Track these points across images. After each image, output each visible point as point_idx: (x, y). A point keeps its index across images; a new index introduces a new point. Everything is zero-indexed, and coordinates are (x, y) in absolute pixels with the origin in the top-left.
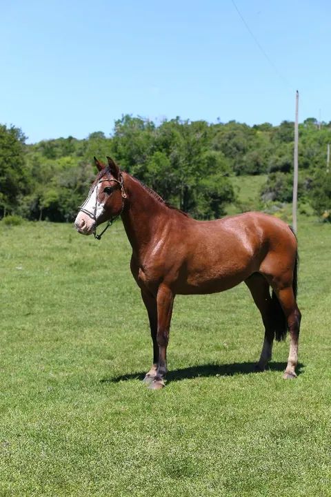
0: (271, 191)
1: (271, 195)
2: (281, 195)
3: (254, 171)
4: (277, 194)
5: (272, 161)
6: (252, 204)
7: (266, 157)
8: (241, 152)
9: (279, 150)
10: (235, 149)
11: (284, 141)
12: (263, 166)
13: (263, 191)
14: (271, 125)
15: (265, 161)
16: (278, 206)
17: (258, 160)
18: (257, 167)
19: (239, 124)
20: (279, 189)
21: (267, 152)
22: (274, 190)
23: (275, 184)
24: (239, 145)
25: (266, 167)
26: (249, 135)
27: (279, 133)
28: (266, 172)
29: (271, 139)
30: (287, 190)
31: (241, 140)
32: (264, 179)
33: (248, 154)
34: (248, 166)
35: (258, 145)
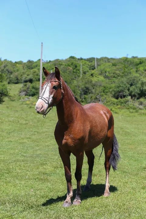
0: (24, 91)
1: (24, 93)
2: (29, 93)
3: (16, 82)
4: (27, 92)
5: (24, 78)
6: (15, 97)
7: (21, 76)
8: (10, 73)
9: (27, 73)
10: (7, 72)
11: (29, 69)
12: (20, 80)
13: (20, 91)
14: (23, 62)
15: (21, 77)
16: (27, 98)
17: (18, 77)
18: (17, 80)
19: (8, 61)
20: (28, 90)
21: (22, 73)
22: (26, 91)
23: (26, 88)
24: (9, 70)
25: (22, 80)
26: (13, 66)
27: (26, 65)
28: (22, 83)
29: (23, 67)
30: (31, 91)
31: (10, 68)
32: (21, 86)
33: (13, 74)
34: (13, 80)
35: (18, 70)
